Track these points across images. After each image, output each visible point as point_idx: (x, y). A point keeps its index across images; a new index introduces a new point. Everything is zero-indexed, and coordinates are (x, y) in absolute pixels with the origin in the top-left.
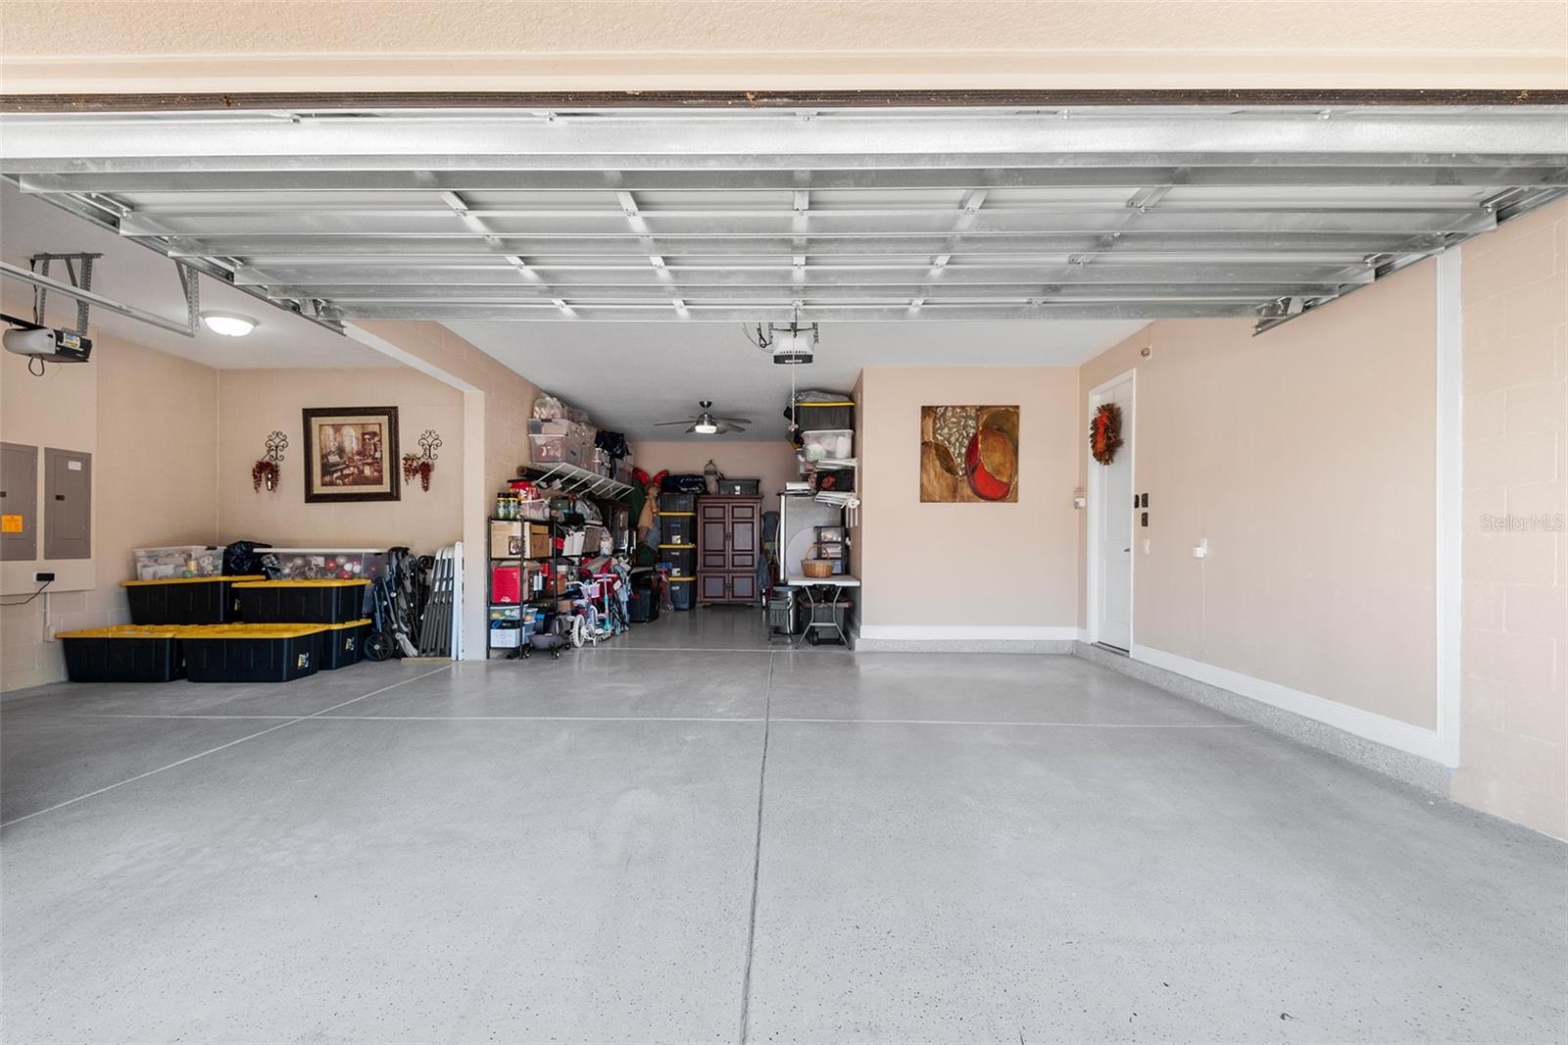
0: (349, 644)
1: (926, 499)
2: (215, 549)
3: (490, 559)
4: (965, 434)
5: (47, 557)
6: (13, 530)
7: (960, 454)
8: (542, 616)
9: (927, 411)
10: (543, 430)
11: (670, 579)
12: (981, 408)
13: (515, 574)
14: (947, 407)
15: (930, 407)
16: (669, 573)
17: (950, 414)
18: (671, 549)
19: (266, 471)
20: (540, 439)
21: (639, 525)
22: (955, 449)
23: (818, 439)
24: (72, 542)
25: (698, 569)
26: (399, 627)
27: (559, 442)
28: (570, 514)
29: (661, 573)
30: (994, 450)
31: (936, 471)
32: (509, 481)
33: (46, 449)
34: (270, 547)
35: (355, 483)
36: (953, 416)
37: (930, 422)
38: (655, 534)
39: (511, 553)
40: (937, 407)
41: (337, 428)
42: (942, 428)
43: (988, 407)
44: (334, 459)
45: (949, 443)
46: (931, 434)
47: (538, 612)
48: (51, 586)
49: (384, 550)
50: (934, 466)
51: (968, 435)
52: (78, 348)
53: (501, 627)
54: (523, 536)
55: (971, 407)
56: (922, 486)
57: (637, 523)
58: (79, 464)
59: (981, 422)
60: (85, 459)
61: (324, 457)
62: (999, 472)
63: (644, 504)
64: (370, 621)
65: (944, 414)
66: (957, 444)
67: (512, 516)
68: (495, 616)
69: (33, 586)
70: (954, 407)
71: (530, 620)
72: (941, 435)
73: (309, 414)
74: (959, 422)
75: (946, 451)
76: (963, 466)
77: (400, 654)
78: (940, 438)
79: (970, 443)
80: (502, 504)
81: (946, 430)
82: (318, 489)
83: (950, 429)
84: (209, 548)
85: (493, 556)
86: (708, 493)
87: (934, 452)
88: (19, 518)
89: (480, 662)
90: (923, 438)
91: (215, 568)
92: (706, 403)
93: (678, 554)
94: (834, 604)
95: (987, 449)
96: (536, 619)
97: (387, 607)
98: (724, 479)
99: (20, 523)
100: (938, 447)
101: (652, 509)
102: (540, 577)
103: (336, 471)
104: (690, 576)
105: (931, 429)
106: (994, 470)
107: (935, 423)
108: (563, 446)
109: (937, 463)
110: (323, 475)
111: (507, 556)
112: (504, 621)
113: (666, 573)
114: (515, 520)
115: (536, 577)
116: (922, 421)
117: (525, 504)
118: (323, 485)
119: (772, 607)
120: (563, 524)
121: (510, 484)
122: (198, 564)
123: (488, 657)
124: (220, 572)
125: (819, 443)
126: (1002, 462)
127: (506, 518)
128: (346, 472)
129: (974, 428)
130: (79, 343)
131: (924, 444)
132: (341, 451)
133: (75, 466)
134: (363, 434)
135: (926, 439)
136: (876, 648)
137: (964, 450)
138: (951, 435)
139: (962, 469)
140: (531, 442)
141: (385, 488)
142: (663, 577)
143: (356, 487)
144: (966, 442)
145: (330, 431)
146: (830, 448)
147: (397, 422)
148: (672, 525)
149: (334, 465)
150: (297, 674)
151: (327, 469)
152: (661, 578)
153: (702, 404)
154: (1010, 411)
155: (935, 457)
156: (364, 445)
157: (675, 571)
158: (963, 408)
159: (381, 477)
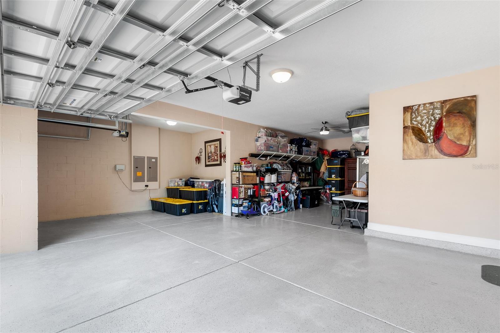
0: (200, 207)
1: (406, 158)
2: (182, 179)
3: (232, 184)
4: (433, 119)
5: (147, 181)
6: (140, 175)
7: (429, 131)
8: (250, 204)
9: (406, 109)
10: (259, 141)
11: (331, 192)
12: (444, 102)
13: (237, 189)
14: (419, 105)
15: (408, 107)
16: (330, 189)
17: (422, 108)
18: (331, 180)
19: (198, 159)
20: (258, 144)
21: (320, 171)
22: (426, 128)
23: (358, 132)
24: (153, 177)
25: (345, 188)
26: (215, 203)
27: (263, 144)
28: (267, 169)
29: (327, 189)
30: (455, 125)
31: (412, 142)
32: (240, 159)
33: (147, 157)
34: (199, 179)
35: (213, 161)
36: (424, 109)
37: (408, 115)
38: (326, 174)
39: (237, 182)
40: (413, 106)
41: (210, 146)
42: (416, 117)
43: (450, 100)
44: (210, 155)
45: (422, 125)
46: (409, 122)
47: (249, 202)
48: (148, 188)
49: (213, 181)
50: (411, 139)
51: (435, 119)
52: (125, 134)
53: (234, 206)
54: (239, 177)
55: (437, 102)
56: (404, 150)
57: (320, 170)
58: (155, 160)
59: (445, 110)
60: (156, 158)
61: (208, 154)
62: (459, 139)
63: (323, 162)
64: (207, 201)
65: (418, 109)
66: (427, 125)
67: (237, 170)
68: (234, 202)
69: (144, 188)
70: (424, 104)
71: (245, 204)
72: (416, 121)
73: (206, 142)
74: (429, 112)
75: (420, 130)
76: (432, 137)
77: (213, 211)
78: (415, 123)
79: (436, 124)
80: (235, 166)
81: (419, 118)
82: (208, 163)
83: (422, 117)
84: (180, 179)
85: (233, 183)
86: (351, 158)
87: (411, 131)
88: (141, 173)
89: (229, 216)
90: (404, 124)
91: (183, 184)
92: (324, 122)
93: (334, 182)
94: (356, 210)
95: (449, 126)
96: (248, 204)
97: (212, 197)
98: (358, 151)
99: (141, 174)
100: (413, 129)
101: (325, 165)
102: (252, 190)
103: (210, 158)
104: (339, 191)
105: (409, 119)
106: (455, 137)
107: (411, 115)
108: (265, 145)
109: (413, 137)
110: (208, 159)
111: (236, 183)
112: (235, 204)
113: (329, 189)
114: (238, 171)
115: (249, 190)
116: (404, 115)
117: (242, 166)
118: (208, 162)
119: (333, 208)
120: (264, 172)
121: (241, 160)
122: (178, 183)
123: (232, 215)
124: (184, 185)
125: (358, 133)
126: (462, 132)
127: (236, 171)
128: (212, 158)
129: (439, 114)
130: (125, 133)
131: (405, 128)
132: (211, 152)
133: (153, 160)
134: (215, 147)
135: (406, 125)
136: (376, 235)
137: (432, 128)
138: (423, 120)
139: (430, 139)
140: (256, 145)
141: (219, 162)
142: (328, 191)
143: (213, 162)
144: (434, 123)
145: (209, 147)
146: (364, 135)
147: (221, 143)
148: (332, 171)
149: (210, 156)
150: (181, 214)
151: (209, 157)
152: (326, 191)
153: (323, 123)
154: (468, 100)
155: (412, 134)
156: (215, 150)
157: (333, 189)
158: (431, 103)
159: (218, 159)
